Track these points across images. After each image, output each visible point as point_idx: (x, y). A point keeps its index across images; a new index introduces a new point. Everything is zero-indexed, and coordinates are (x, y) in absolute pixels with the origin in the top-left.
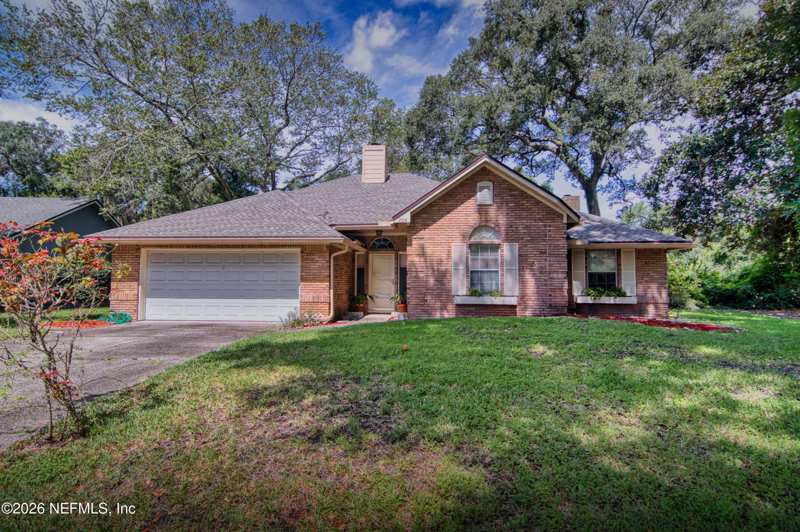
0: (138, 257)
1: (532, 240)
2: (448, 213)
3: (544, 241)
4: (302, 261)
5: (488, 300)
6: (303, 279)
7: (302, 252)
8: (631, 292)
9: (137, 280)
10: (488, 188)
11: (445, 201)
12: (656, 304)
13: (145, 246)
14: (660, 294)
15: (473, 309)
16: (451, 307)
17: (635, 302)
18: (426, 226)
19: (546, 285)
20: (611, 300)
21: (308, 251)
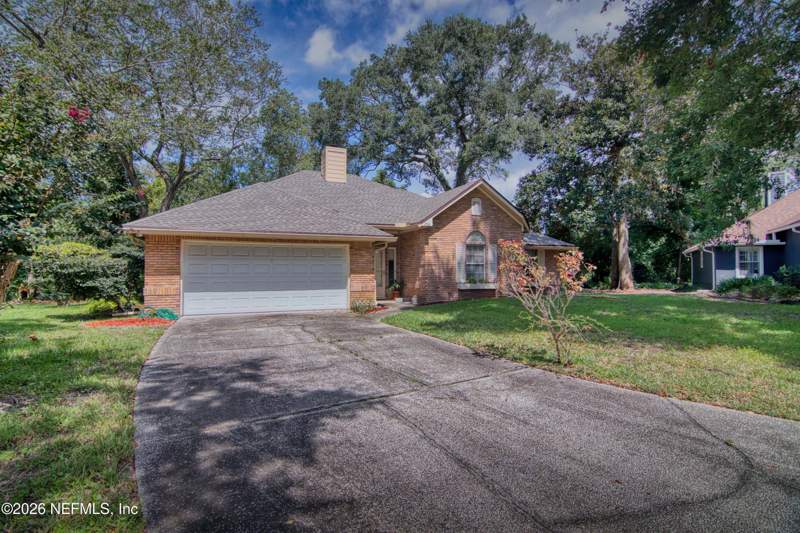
0: (178, 248)
2: (453, 220)
4: (351, 255)
6: (353, 271)
7: (351, 248)
9: (178, 274)
10: (478, 203)
11: (451, 211)
13: (185, 237)
15: (470, 293)
16: (455, 293)
21: (357, 247)
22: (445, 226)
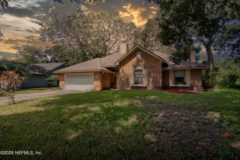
0: (64, 76)
1: (151, 68)
2: (129, 62)
3: (155, 68)
4: (94, 76)
5: (139, 85)
6: (94, 80)
7: (94, 73)
8: (188, 83)
9: (64, 81)
10: (139, 54)
11: (128, 59)
12: (197, 87)
13: (65, 73)
14: (199, 83)
15: (135, 88)
16: (130, 87)
17: (189, 86)
18: (123, 66)
19: (155, 81)
20: (181, 86)
22: (126, 64)
